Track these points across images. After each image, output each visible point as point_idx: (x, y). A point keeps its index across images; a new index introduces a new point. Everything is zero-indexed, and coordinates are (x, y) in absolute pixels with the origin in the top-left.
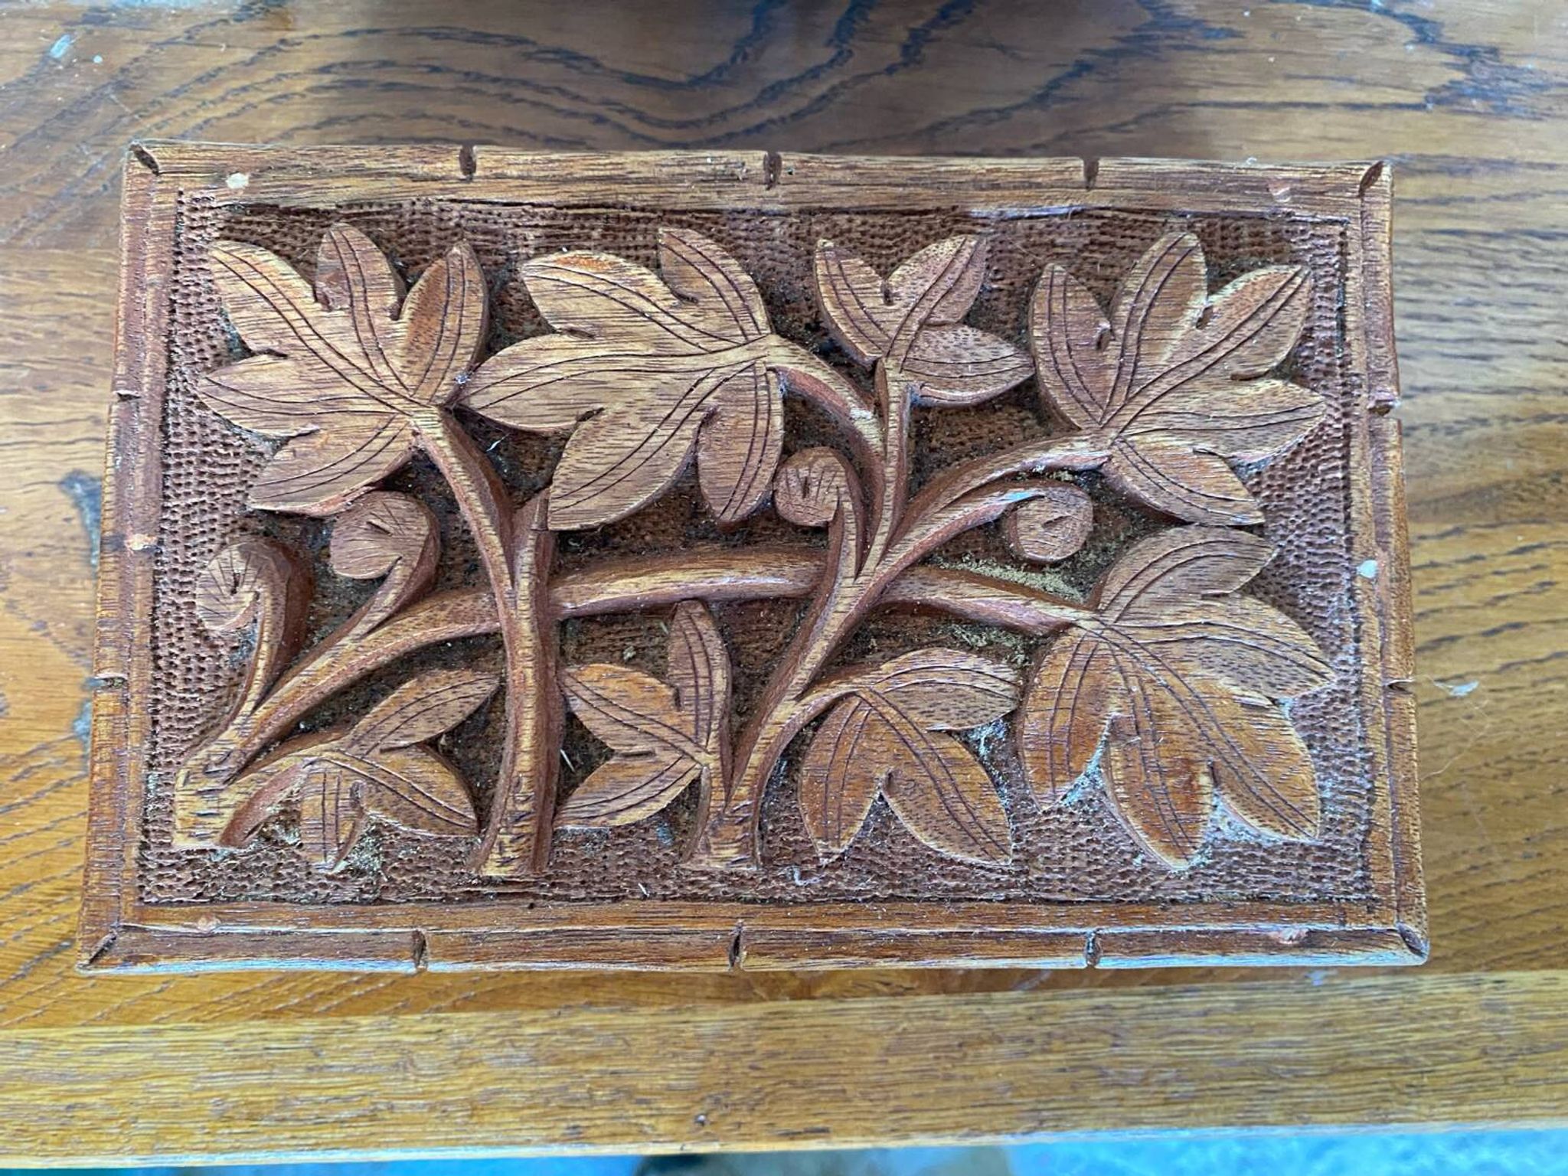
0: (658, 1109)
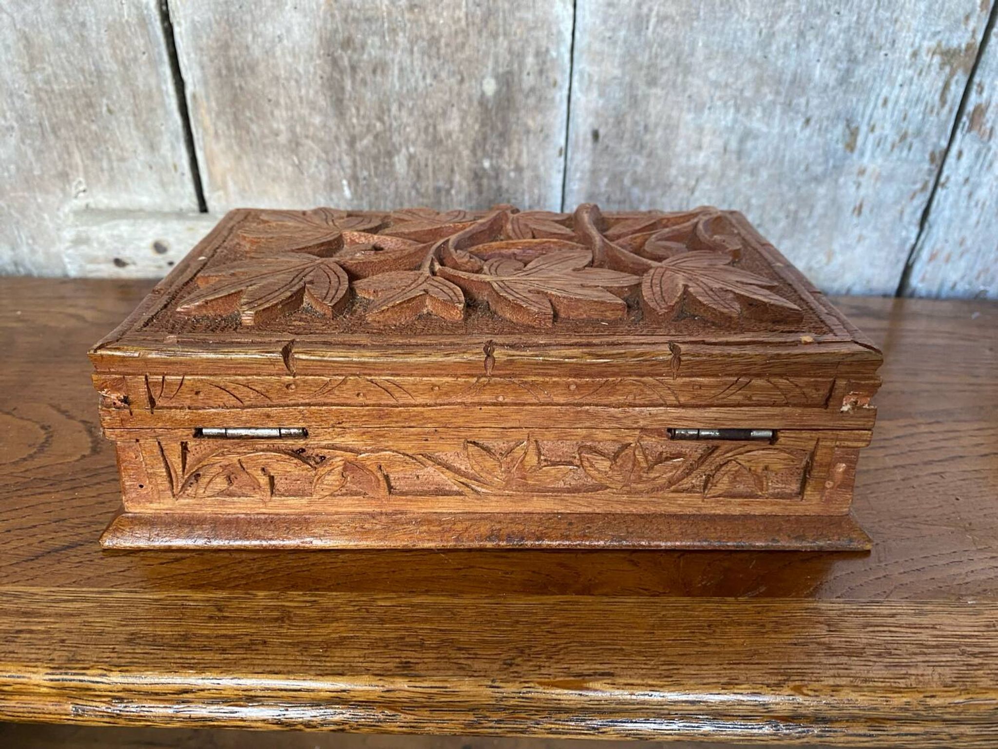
0: (475, 654)
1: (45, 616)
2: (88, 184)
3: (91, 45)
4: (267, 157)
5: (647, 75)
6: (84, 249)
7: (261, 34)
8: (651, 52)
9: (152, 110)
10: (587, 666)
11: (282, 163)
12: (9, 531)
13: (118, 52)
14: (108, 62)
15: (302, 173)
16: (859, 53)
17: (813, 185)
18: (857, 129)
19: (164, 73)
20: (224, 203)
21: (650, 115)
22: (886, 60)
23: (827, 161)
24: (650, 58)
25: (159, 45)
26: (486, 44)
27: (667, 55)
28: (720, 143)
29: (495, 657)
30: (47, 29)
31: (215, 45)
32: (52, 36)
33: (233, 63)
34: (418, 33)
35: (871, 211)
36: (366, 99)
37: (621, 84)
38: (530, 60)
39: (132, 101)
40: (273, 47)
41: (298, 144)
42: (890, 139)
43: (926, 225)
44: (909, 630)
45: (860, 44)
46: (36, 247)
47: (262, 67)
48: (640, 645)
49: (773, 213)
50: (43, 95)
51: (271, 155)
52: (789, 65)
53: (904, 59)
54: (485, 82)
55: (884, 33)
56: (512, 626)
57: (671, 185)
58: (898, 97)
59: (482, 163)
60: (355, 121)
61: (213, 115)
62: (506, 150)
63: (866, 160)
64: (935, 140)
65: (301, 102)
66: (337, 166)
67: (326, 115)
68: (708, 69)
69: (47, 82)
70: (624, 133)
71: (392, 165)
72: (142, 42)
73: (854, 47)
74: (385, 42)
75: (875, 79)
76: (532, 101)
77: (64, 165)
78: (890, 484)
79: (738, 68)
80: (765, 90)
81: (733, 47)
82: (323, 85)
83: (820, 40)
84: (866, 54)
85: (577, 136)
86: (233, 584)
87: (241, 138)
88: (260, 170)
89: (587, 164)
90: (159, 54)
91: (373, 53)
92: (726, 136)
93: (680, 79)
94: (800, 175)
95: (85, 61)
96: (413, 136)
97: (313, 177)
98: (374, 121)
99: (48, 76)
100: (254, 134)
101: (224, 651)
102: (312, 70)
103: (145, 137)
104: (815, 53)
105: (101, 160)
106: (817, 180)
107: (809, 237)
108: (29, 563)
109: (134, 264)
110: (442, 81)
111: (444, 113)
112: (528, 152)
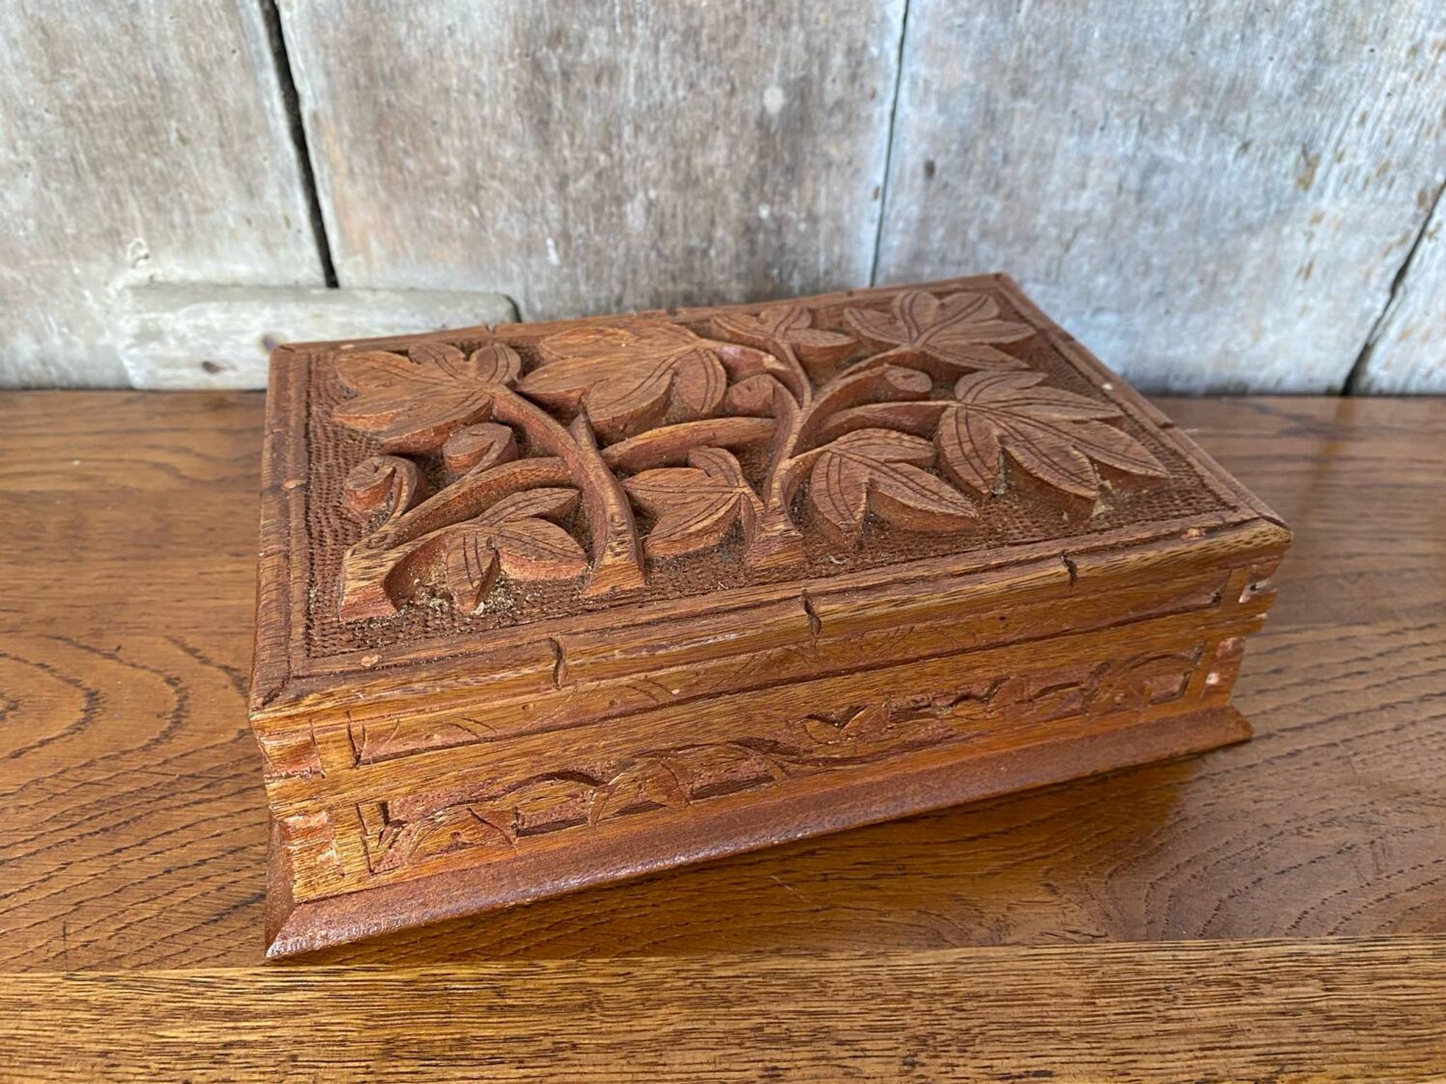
0: (863, 1050)
1: (257, 1016)
2: (151, 247)
3: (148, 39)
4: (431, 206)
5: (1012, 81)
6: (154, 347)
7: (421, 25)
8: (1021, 47)
9: (249, 138)
10: (1014, 1062)
11: (453, 216)
12: (168, 871)
13: (192, 49)
14: (177, 67)
15: (484, 228)
16: (1333, 47)
17: (1244, 237)
18: (1318, 157)
19: (267, 81)
20: (364, 272)
21: (1013, 139)
22: (1371, 59)
23: (1267, 203)
24: (1019, 56)
25: (257, 40)
26: (772, 36)
27: (1046, 52)
28: (1113, 178)
29: (890, 1053)
30: (75, 15)
31: (348, 41)
32: (85, 26)
33: (377, 70)
34: (668, 22)
35: (1325, 272)
36: (585, 121)
37: (972, 95)
38: (838, 60)
39: (217, 124)
40: (440, 43)
41: (478, 188)
42: (1363, 172)
43: (1400, 290)
44: (1427, 983)
45: (1335, 35)
46: (74, 338)
47: (421, 74)
48: (1080, 1024)
49: (1181, 277)
50: (75, 115)
51: (437, 204)
52: (1227, 65)
53: (1397, 57)
54: (767, 93)
55: (1374, 17)
56: (903, 1001)
57: (1036, 238)
58: (1383, 111)
59: (757, 211)
60: (567, 153)
61: (346, 145)
62: (795, 192)
63: (1325, 203)
64: (1428, 172)
65: (484, 125)
66: (539, 219)
67: (522, 145)
68: (1104, 73)
69: (80, 95)
70: (972, 165)
71: (622, 217)
72: (231, 35)
73: (1326, 39)
74: (616, 35)
75: (1351, 86)
76: (838, 120)
77: (113, 219)
78: (1379, 737)
79: (1150, 69)
80: (1188, 101)
81: (1145, 40)
82: (517, 102)
83: (1277, 30)
84: (1342, 49)
85: (902, 170)
86: (509, 951)
87: (389, 177)
88: (419, 226)
89: (915, 210)
90: (259, 53)
91: (597, 51)
92: (1122, 168)
93: (1061, 86)
94: (1227, 223)
95: (140, 64)
96: (654, 174)
97: (500, 236)
98: (595, 153)
99: (82, 87)
100: (410, 172)
101: (520, 1063)
102: (501, 77)
103: (240, 178)
104: (1267, 47)
105: (171, 212)
106: (1251, 230)
107: (1231, 309)
108: (212, 927)
109: (234, 368)
110: (702, 93)
111: (704, 139)
112: (828, 195)
